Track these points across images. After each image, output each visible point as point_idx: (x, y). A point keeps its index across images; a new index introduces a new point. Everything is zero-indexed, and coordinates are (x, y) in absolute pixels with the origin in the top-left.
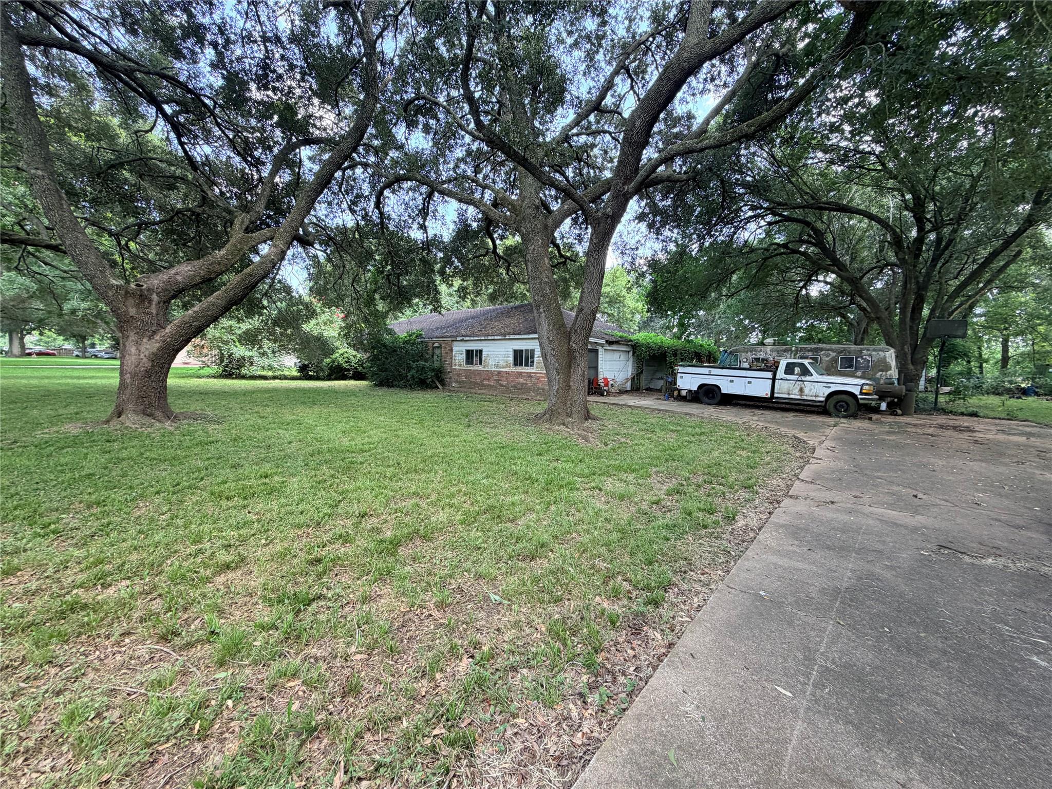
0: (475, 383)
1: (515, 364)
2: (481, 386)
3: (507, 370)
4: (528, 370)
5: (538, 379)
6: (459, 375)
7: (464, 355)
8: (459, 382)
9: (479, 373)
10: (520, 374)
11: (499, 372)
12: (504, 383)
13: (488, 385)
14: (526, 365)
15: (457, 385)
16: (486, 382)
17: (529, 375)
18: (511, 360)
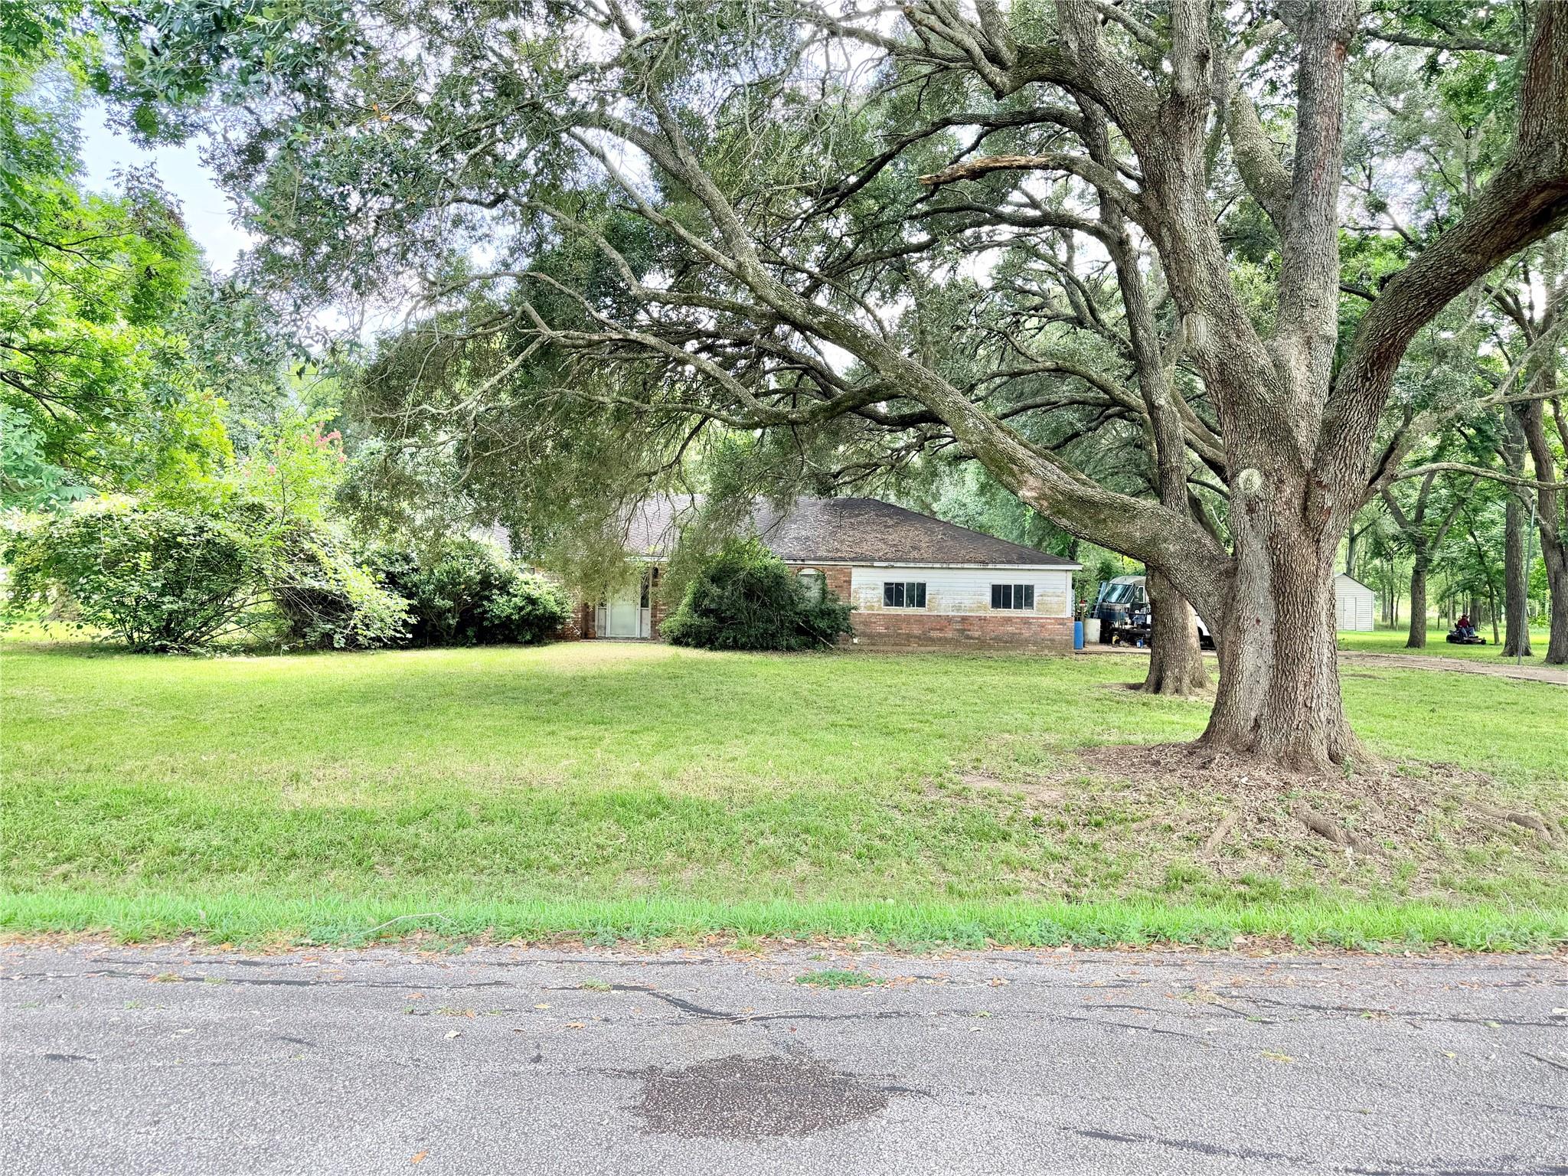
0: (909, 637)
1: (996, 603)
2: (925, 640)
3: (982, 614)
4: (1025, 613)
5: (1042, 626)
6: (866, 624)
7: (881, 591)
8: (870, 636)
9: (920, 620)
10: (1008, 620)
11: (964, 619)
12: (977, 634)
13: (940, 639)
14: (1018, 606)
15: (865, 640)
16: (935, 634)
17: (1026, 621)
18: (988, 598)
